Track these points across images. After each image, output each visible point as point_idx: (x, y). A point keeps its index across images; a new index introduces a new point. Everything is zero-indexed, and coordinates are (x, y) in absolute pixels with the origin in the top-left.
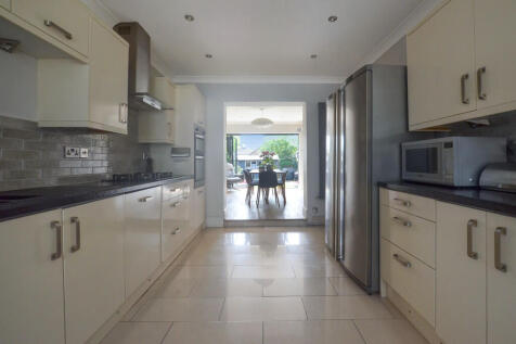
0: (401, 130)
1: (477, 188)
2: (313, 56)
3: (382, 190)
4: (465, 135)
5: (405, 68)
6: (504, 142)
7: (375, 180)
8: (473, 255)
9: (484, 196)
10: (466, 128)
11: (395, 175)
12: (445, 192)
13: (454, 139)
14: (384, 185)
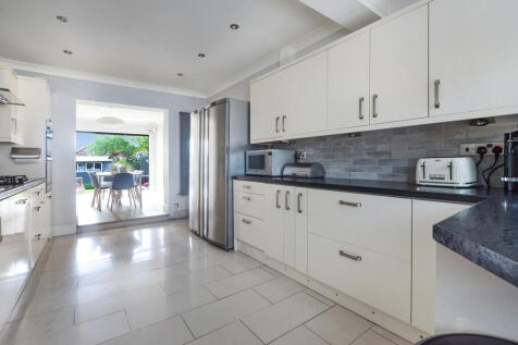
0: (246, 143)
1: (282, 176)
2: (180, 75)
3: (235, 181)
4: (278, 148)
5: (249, 103)
6: (293, 153)
7: (231, 175)
8: (278, 207)
9: (285, 179)
10: (278, 145)
11: (242, 172)
12: (268, 179)
13: (273, 151)
14: (235, 178)
